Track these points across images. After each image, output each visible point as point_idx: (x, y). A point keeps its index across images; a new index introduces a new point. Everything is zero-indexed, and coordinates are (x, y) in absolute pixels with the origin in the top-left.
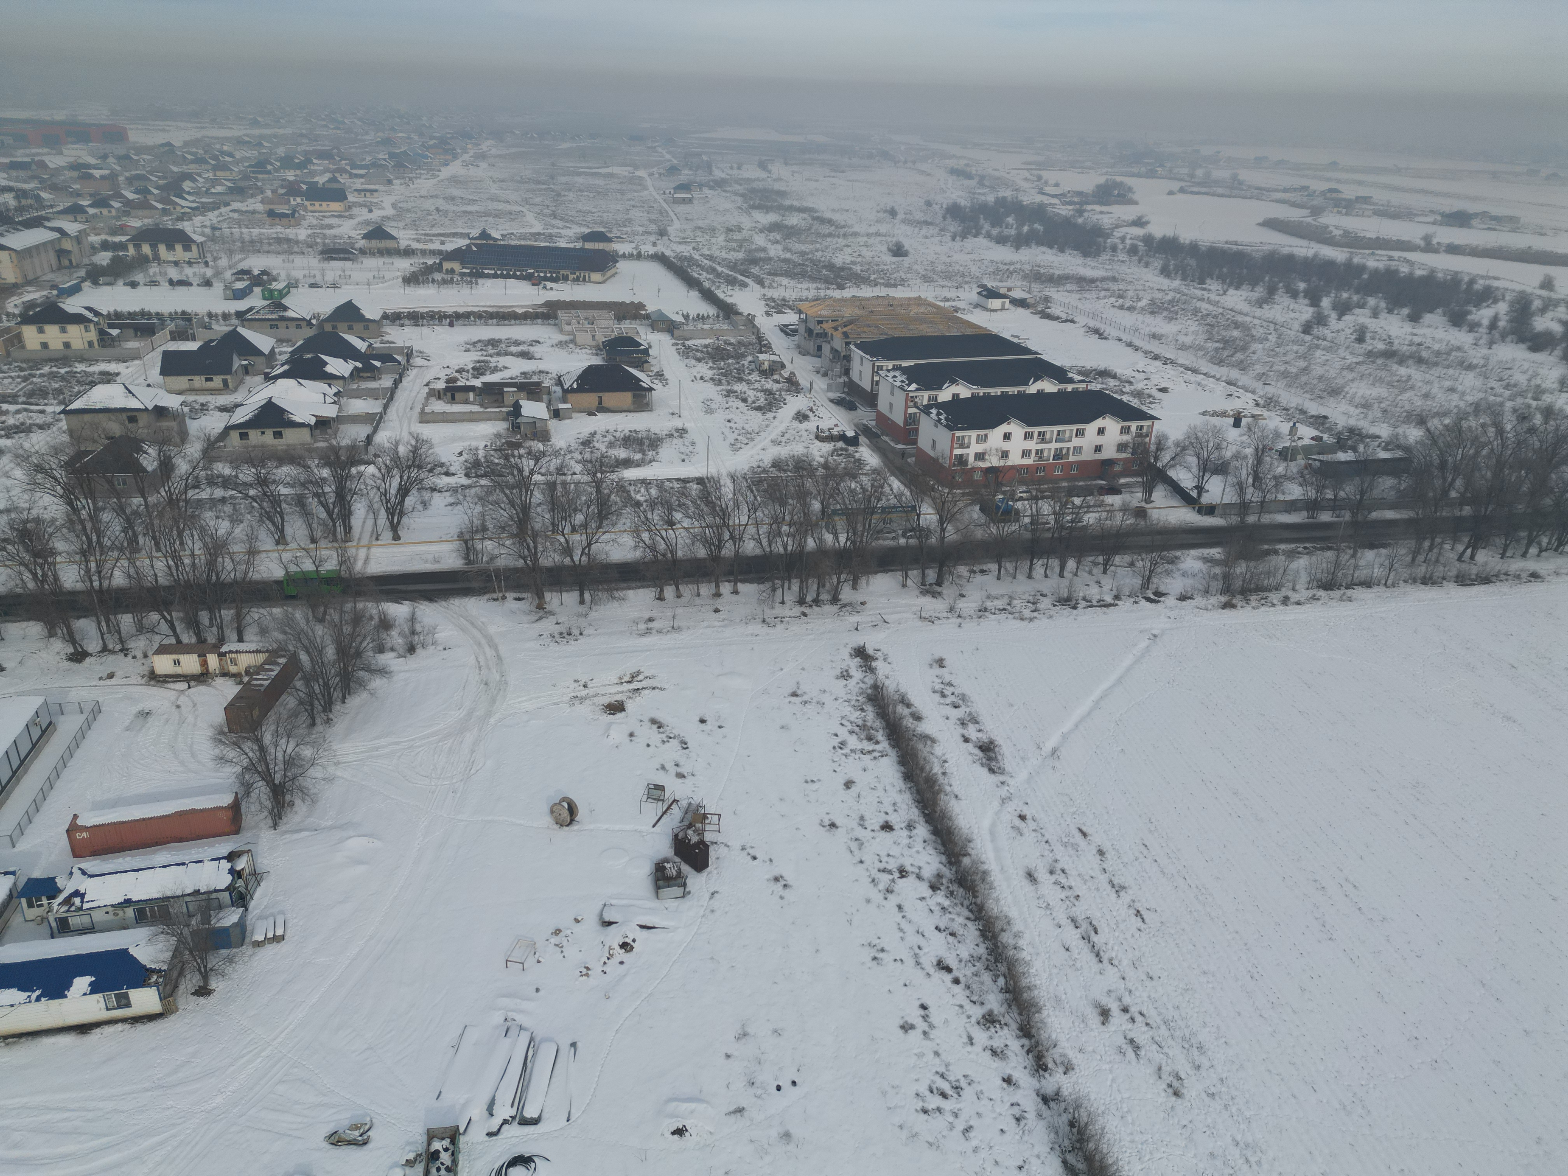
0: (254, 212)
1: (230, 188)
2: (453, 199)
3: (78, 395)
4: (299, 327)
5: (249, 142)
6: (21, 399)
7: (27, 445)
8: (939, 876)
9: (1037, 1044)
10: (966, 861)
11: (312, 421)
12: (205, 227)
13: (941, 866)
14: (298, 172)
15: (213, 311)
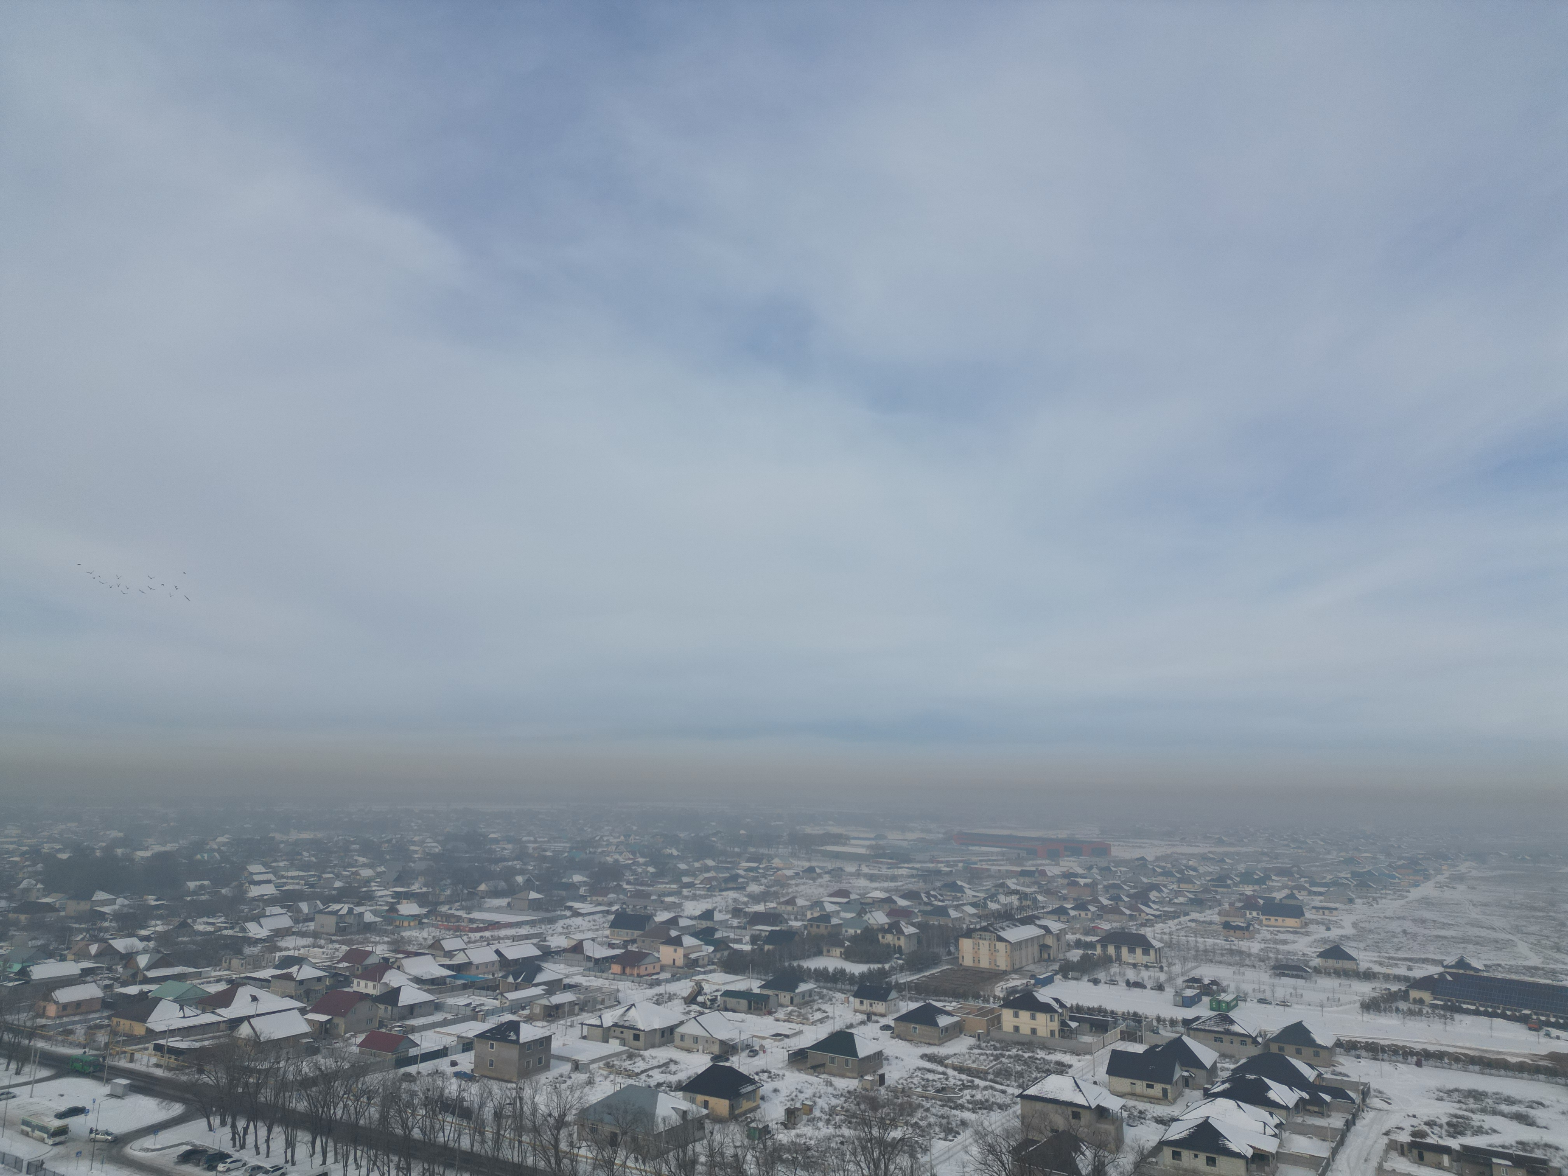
0: (1211, 923)
1: (1191, 899)
2: (1423, 921)
3: (1035, 1081)
4: (1243, 1043)
5: (1213, 859)
6: (990, 1077)
7: (986, 1123)
11: (1249, 1153)
12: (1165, 933)
14: (1257, 887)
15: (1162, 1016)
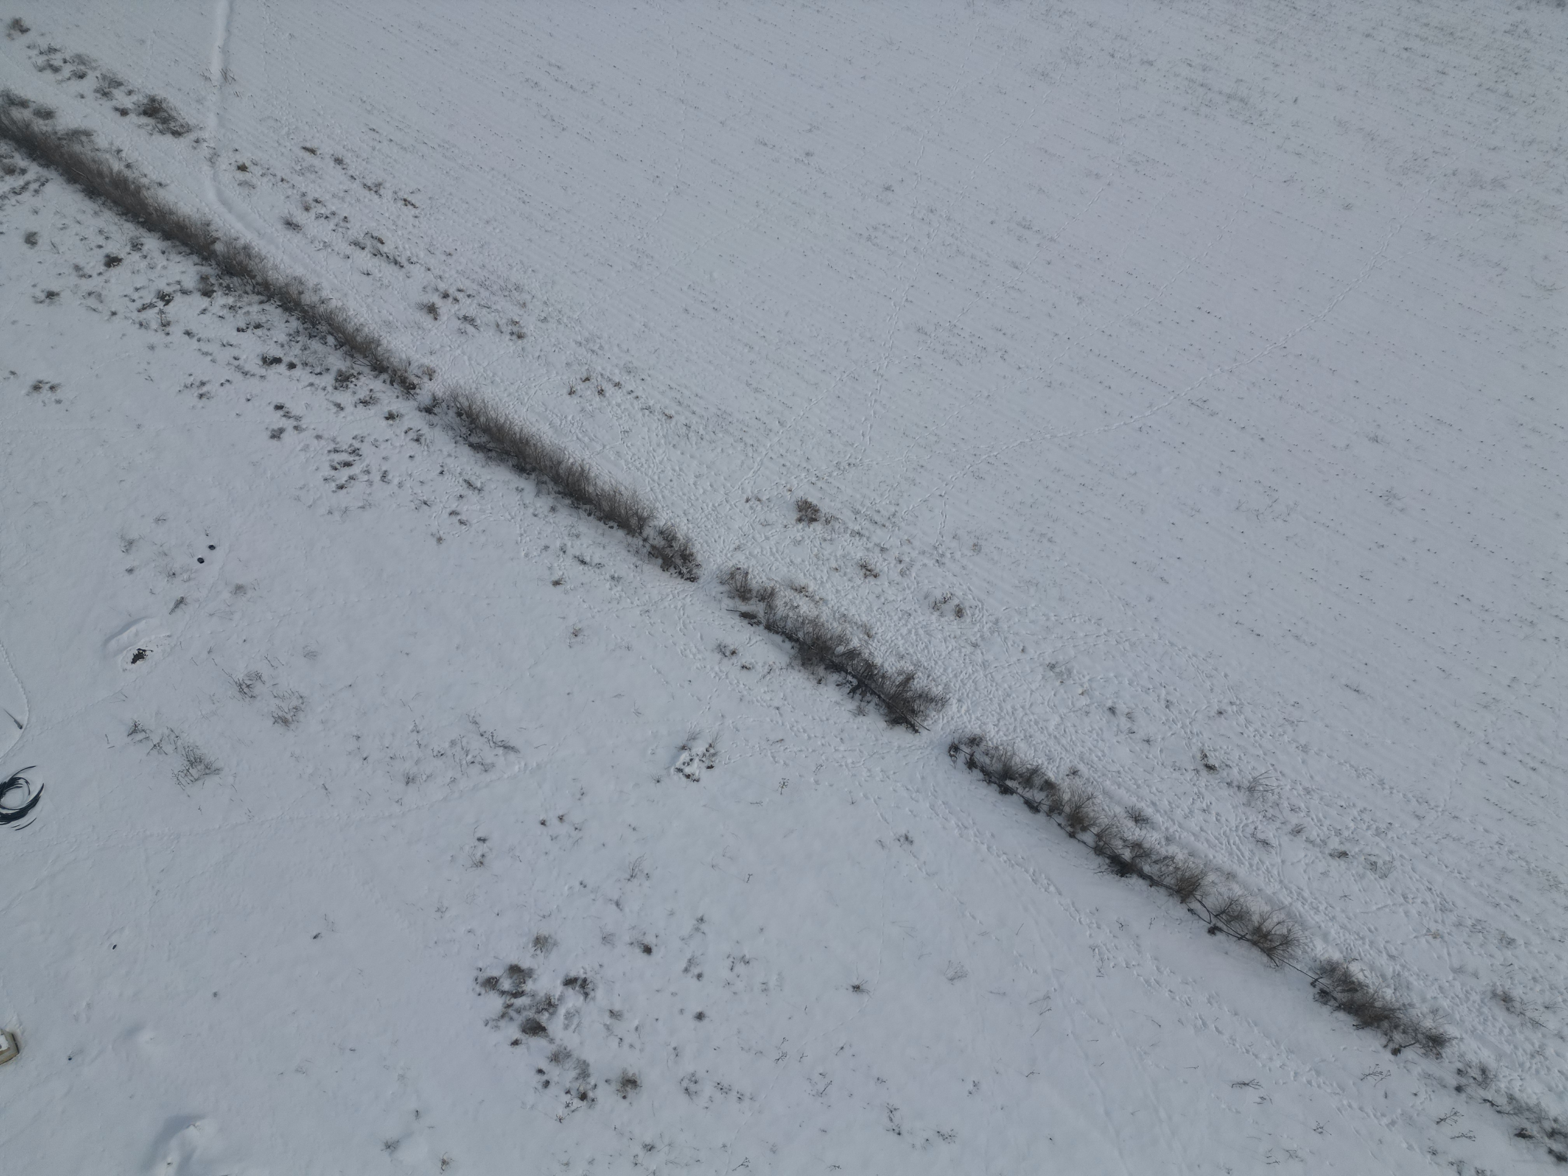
8: (204, 279)
9: (395, 372)
10: (219, 247)
13: (199, 268)
